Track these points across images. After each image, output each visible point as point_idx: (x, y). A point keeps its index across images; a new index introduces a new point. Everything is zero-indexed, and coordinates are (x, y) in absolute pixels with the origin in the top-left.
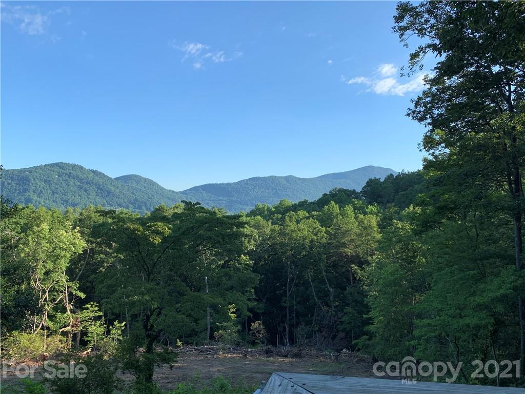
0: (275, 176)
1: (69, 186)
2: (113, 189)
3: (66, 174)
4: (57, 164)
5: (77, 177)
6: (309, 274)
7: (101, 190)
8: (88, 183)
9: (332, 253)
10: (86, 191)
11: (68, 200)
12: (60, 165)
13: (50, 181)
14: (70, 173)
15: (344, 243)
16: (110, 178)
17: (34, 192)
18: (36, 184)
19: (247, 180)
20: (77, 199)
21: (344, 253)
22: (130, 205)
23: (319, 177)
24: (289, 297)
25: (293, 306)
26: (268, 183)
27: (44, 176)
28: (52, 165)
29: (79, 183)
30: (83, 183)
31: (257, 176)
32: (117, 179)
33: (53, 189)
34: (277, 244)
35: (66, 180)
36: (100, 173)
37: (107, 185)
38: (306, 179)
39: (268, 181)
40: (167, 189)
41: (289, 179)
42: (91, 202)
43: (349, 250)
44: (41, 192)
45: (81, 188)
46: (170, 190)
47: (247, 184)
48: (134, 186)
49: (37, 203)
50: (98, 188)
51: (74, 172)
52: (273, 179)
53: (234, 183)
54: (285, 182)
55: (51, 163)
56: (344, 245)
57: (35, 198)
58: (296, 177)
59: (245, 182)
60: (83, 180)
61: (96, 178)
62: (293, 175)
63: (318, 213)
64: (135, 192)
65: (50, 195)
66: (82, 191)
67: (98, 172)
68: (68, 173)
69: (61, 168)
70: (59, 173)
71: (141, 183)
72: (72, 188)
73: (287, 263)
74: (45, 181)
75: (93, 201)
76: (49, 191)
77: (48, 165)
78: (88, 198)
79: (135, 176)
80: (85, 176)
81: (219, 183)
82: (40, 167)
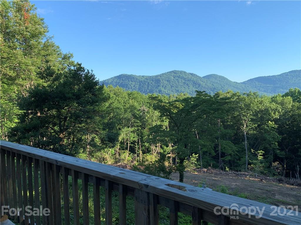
1: (179, 82)
2: (202, 83)
3: (177, 76)
4: (173, 71)
5: (182, 78)
7: (195, 84)
8: (188, 80)
10: (187, 85)
11: (179, 90)
12: (174, 72)
13: (170, 80)
14: (179, 76)
16: (200, 77)
17: (162, 86)
18: (163, 82)
20: (183, 89)
22: (211, 91)
27: (167, 78)
28: (171, 72)
29: (184, 81)
30: (186, 81)
32: (204, 77)
33: (171, 84)
34: (296, 115)
35: (177, 80)
37: (198, 81)
44: (166, 86)
45: (185, 83)
46: (234, 82)
47: (287, 75)
48: (213, 81)
49: (164, 92)
51: (181, 75)
55: (170, 71)
57: (163, 89)
60: (186, 79)
61: (193, 77)
64: (214, 84)
65: (170, 88)
67: (194, 74)
68: (178, 76)
69: (175, 73)
70: (174, 76)
71: (217, 78)
72: (180, 84)
74: (168, 81)
75: (191, 90)
76: (170, 86)
78: (189, 89)
79: (214, 75)
80: (187, 77)
82: (165, 74)
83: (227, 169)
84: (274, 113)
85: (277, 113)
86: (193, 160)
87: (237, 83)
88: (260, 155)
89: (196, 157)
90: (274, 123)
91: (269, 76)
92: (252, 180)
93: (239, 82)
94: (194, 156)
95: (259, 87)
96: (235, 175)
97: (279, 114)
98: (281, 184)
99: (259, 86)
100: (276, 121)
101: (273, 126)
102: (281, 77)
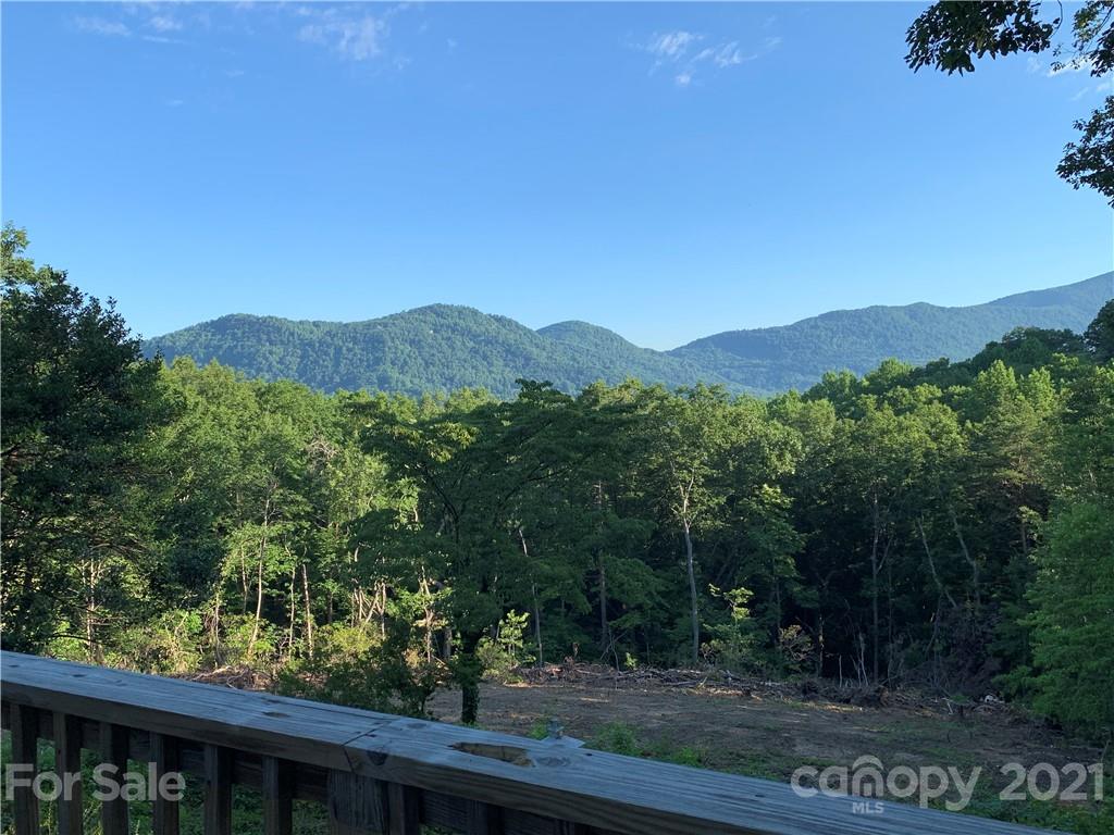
0: (883, 307)
1: (454, 349)
2: (535, 351)
3: (448, 327)
4: (430, 308)
5: (467, 333)
6: (922, 529)
7: (513, 354)
8: (488, 342)
9: (977, 480)
10: (485, 358)
11: (455, 376)
12: (438, 310)
13: (420, 341)
14: (455, 324)
15: (1005, 458)
16: (530, 331)
17: (393, 363)
18: (396, 348)
19: (816, 318)
20: (470, 374)
21: (1004, 479)
22: (568, 382)
23: (991, 303)
24: (877, 576)
25: (887, 599)
26: (866, 323)
27: (409, 332)
28: (423, 311)
29: (472, 343)
30: (480, 343)
31: (840, 308)
32: (542, 331)
33: (427, 356)
34: (848, 461)
35: (449, 338)
36: (510, 321)
37: (522, 344)
38: (960, 309)
39: (865, 319)
40: (640, 346)
41: (917, 311)
42: (495, 379)
43: (1016, 474)
44: (406, 362)
45: (477, 352)
46: (646, 350)
47: (816, 327)
48: (575, 344)
49: (400, 385)
50: (508, 351)
51: (462, 321)
52: (876, 312)
53: (787, 328)
54: (907, 318)
55: (420, 306)
56: (1005, 462)
57: (394, 374)
58: (933, 307)
59: (812, 323)
60: (480, 336)
61: (504, 331)
62: (926, 301)
63: (963, 388)
64: (577, 355)
65: (422, 369)
66: (478, 358)
67: (506, 319)
68: (452, 325)
69: (438, 315)
70: (435, 325)
71: (588, 336)
72: (459, 354)
73: (871, 503)
74: (412, 342)
75: (499, 377)
76: (420, 360)
77: (415, 311)
78: (490, 372)
79: (577, 323)
80: (484, 330)
81: (751, 329)
82: (401, 316)
83: (631, 662)
84: (780, 457)
85: (788, 456)
86: (509, 637)
87: (653, 352)
88: (740, 605)
89: (519, 623)
90: (779, 490)
91: (759, 331)
92: (717, 696)
93: (662, 350)
94: (513, 619)
95: (725, 366)
96: (657, 681)
97: (795, 460)
98: (811, 704)
99: (727, 364)
100: (786, 482)
101: (779, 501)
102: (797, 333)
